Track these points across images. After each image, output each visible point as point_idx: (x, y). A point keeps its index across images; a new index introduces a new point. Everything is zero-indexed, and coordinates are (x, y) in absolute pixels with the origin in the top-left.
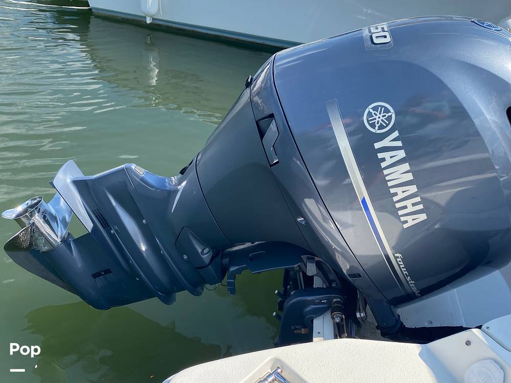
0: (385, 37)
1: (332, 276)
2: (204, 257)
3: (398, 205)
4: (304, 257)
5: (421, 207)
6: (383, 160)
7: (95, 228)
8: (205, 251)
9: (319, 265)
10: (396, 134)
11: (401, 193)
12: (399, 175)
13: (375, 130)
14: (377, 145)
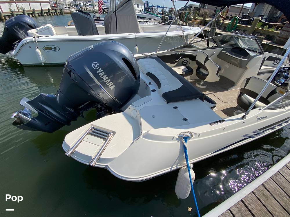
0: (92, 47)
1: (105, 107)
2: (72, 111)
3: (108, 85)
4: (96, 104)
5: (113, 84)
6: (100, 75)
7: (39, 112)
8: (72, 109)
9: (101, 105)
10: (101, 69)
11: (107, 82)
12: (105, 78)
13: (96, 69)
14: (98, 72)
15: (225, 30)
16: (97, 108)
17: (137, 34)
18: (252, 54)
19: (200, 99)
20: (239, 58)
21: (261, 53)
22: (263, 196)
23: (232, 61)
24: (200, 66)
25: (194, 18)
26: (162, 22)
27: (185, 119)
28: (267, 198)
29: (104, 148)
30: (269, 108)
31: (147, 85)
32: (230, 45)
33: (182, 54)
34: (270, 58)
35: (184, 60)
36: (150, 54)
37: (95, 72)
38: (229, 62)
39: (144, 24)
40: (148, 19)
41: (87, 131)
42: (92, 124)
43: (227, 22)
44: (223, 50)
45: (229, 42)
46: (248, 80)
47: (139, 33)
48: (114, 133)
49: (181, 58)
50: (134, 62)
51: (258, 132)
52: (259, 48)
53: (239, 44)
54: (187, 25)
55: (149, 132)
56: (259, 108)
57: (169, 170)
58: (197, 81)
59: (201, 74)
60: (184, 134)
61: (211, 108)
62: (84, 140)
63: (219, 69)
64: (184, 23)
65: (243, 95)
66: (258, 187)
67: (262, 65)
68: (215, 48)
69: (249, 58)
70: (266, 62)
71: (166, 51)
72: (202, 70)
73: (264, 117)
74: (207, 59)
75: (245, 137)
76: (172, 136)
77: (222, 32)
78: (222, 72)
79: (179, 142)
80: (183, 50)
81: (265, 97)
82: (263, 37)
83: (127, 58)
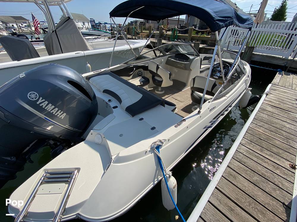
0: (23, 75)
1: (60, 141)
2: (13, 160)
3: (56, 115)
4: (46, 141)
5: (62, 112)
6: (42, 106)
8: (12, 158)
9: (53, 140)
10: (41, 98)
11: (54, 112)
12: (50, 107)
13: (34, 100)
14: (38, 103)
15: (169, 40)
16: (50, 145)
17: (85, 52)
18: (191, 57)
19: (161, 105)
20: (183, 62)
21: (198, 56)
22: (231, 176)
23: (178, 65)
24: (154, 74)
25: (142, 32)
26: (112, 37)
27: (153, 128)
28: (235, 177)
29: (69, 193)
30: (215, 100)
31: (107, 103)
32: (173, 52)
33: (135, 66)
34: (205, 58)
35: (139, 71)
36: (102, 70)
37: (33, 104)
38: (177, 67)
39: (94, 41)
40: (97, 36)
41: (40, 180)
42: (45, 168)
43: (169, 33)
44: (169, 57)
45: (172, 49)
46: (194, 79)
47: (89, 50)
48: (79, 169)
49: (135, 70)
50: (84, 83)
51: (214, 121)
52: (195, 52)
53: (179, 51)
54: (137, 38)
55: (120, 155)
56: (208, 101)
57: (152, 186)
58: (155, 89)
59: (156, 81)
60: (155, 145)
61: (172, 111)
62: (37, 193)
63: (170, 75)
64: (134, 37)
65: (195, 92)
66: (225, 170)
67: (201, 65)
68: (162, 56)
69: (190, 61)
70: (203, 62)
71: (119, 65)
72: (156, 78)
73: (214, 108)
74: (158, 68)
75: (205, 129)
76: (144, 151)
77: (168, 42)
78: (173, 76)
79: (153, 154)
80: (135, 62)
81: (210, 90)
82: (199, 42)
83: (74, 80)
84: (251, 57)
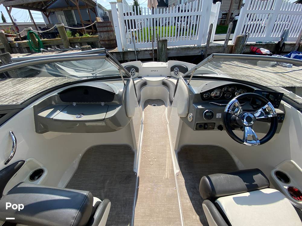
82: (89, 46)
84: (167, 54)
